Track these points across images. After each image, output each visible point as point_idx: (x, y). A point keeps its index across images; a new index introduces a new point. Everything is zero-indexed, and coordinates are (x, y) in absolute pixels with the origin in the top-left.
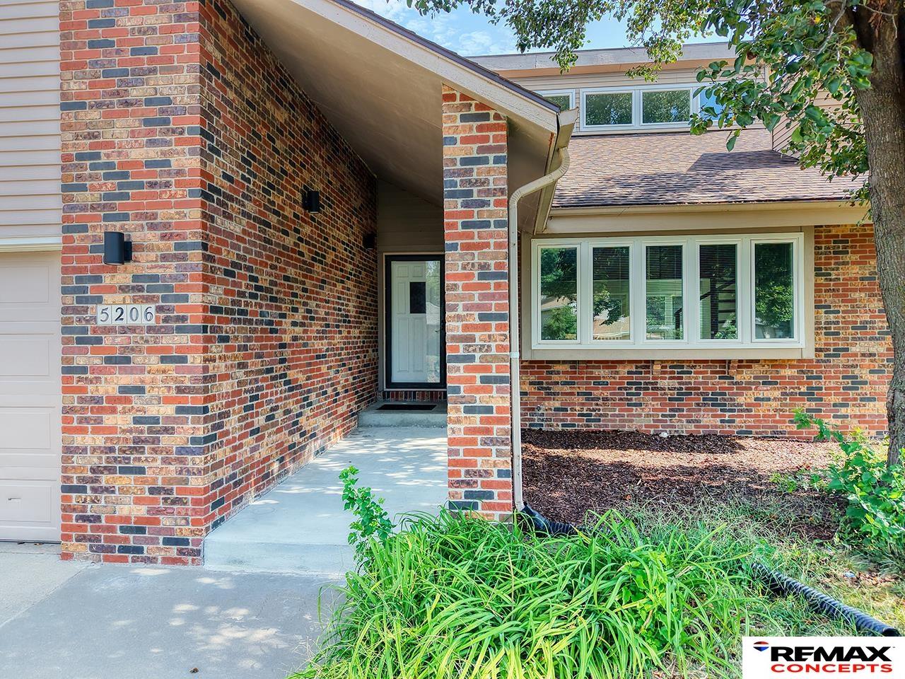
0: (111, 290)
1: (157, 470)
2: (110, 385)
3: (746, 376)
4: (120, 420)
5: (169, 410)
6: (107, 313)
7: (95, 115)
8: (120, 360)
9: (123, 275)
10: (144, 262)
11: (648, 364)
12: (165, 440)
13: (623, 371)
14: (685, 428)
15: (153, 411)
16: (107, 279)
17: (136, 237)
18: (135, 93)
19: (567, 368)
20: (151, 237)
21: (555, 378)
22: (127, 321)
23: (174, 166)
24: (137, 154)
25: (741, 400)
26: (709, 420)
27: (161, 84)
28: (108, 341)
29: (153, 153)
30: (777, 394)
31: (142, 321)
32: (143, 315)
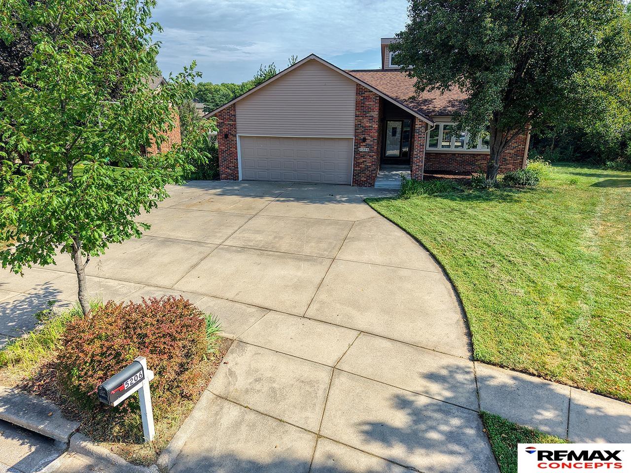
0: (362, 146)
1: (367, 173)
2: (361, 160)
3: (479, 157)
4: (363, 166)
5: (370, 164)
6: (362, 149)
7: (361, 118)
8: (363, 157)
9: (364, 144)
10: (368, 142)
11: (455, 154)
12: (369, 169)
13: (448, 156)
14: (462, 170)
15: (368, 164)
16: (361, 144)
17: (367, 138)
18: (367, 115)
19: (435, 154)
20: (369, 138)
21: (431, 157)
22: (364, 151)
23: (373, 127)
24: (367, 125)
25: (477, 163)
26: (468, 168)
27: (372, 114)
28: (361, 153)
29: (370, 125)
30: (486, 162)
31: (366, 151)
32: (367, 150)
